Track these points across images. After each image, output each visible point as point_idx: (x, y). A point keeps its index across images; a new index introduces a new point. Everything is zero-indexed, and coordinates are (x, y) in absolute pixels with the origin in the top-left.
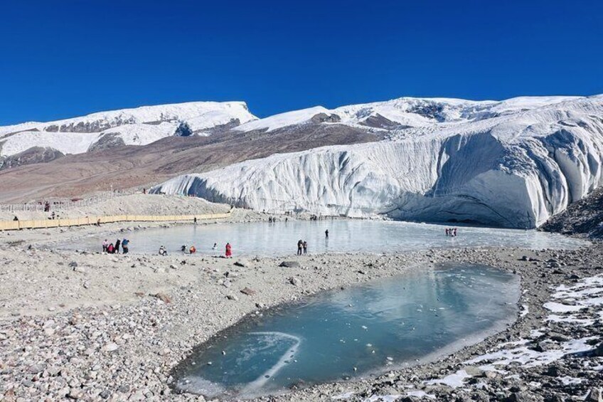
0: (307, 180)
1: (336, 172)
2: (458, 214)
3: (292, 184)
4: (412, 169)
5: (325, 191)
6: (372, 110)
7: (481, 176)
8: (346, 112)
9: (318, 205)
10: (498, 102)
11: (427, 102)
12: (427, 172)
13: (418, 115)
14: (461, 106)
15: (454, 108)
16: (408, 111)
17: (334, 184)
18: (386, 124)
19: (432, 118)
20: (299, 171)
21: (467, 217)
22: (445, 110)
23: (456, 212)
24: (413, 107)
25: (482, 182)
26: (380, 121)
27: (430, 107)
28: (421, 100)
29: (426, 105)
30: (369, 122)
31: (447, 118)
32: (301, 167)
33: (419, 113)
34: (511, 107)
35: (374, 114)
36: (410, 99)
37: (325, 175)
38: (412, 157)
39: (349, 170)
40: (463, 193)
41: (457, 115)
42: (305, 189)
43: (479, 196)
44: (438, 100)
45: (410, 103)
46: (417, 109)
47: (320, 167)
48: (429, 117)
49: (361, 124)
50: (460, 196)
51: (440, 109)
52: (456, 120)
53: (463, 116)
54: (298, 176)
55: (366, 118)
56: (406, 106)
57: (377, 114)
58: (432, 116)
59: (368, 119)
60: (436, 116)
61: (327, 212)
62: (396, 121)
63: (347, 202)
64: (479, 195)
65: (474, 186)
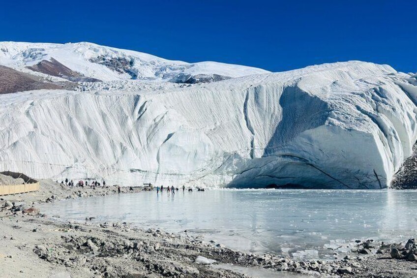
0: (89, 131)
2: (278, 178)
4: (218, 124)
5: (124, 150)
6: (43, 53)
7: (307, 132)
8: (4, 51)
9: (118, 170)
10: (190, 64)
11: (116, 52)
12: (236, 128)
13: (104, 66)
14: (153, 63)
15: (145, 64)
16: (92, 61)
17: (133, 140)
18: (66, 74)
19: (122, 73)
20: (70, 119)
21: (290, 181)
22: (137, 65)
23: (278, 175)
24: (98, 57)
25: (310, 139)
26: (56, 68)
27: (119, 59)
28: (108, 48)
29: (115, 56)
30: (41, 67)
31: (139, 75)
33: (108, 65)
35: (48, 59)
36: (95, 46)
40: (288, 152)
41: (148, 72)
43: (307, 156)
44: (128, 54)
45: (95, 50)
46: (104, 59)
47: (104, 116)
48: (119, 71)
49: (30, 68)
50: (284, 156)
51: (131, 63)
52: (149, 78)
53: (157, 74)
54: (72, 126)
55: (37, 62)
56: (90, 54)
57: (52, 59)
58: (122, 70)
59: (40, 64)
60: (128, 71)
62: (78, 71)
63: (153, 165)
64: (305, 154)
65: (300, 144)
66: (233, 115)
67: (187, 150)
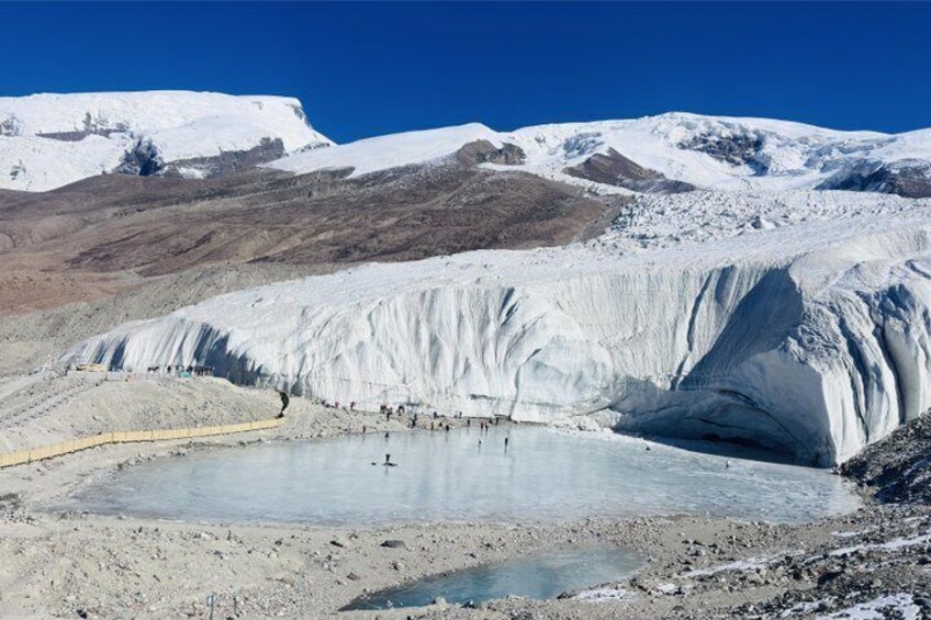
0: (434, 341)
1: (492, 328)
2: (719, 425)
3: (403, 349)
4: (640, 329)
5: (467, 367)
6: (598, 140)
7: (760, 357)
8: (538, 140)
9: (452, 395)
11: (728, 126)
12: (667, 338)
13: (705, 154)
14: (804, 141)
15: (787, 143)
16: (682, 146)
17: (486, 354)
18: (629, 175)
19: (738, 164)
20: (418, 322)
21: (736, 432)
22: (769, 148)
23: (719, 421)
24: (695, 138)
25: (762, 369)
26: (614, 168)
27: (735, 139)
28: (714, 120)
29: (726, 133)
30: (592, 170)
31: (772, 166)
32: (423, 317)
33: (710, 150)
34: (915, 150)
35: (603, 151)
36: (690, 117)
37: (470, 333)
38: (643, 305)
39: (516, 328)
40: (728, 386)
41: (794, 159)
42: (428, 363)
43: (756, 396)
44: (753, 125)
45: (689, 126)
46: (705, 141)
47: (460, 317)
48: (732, 161)
49: (572, 172)
50: (723, 392)
51: (758, 144)
52: (793, 173)
53: (809, 164)
54: (417, 333)
55: (583, 158)
56: (679, 134)
57: (611, 150)
58: (738, 159)
59: (588, 162)
60: (749, 161)
61: (470, 409)
62: (654, 168)
63: (508, 390)
64: (755, 394)
65: (748, 375)
66: (670, 316)
67: (565, 372)
